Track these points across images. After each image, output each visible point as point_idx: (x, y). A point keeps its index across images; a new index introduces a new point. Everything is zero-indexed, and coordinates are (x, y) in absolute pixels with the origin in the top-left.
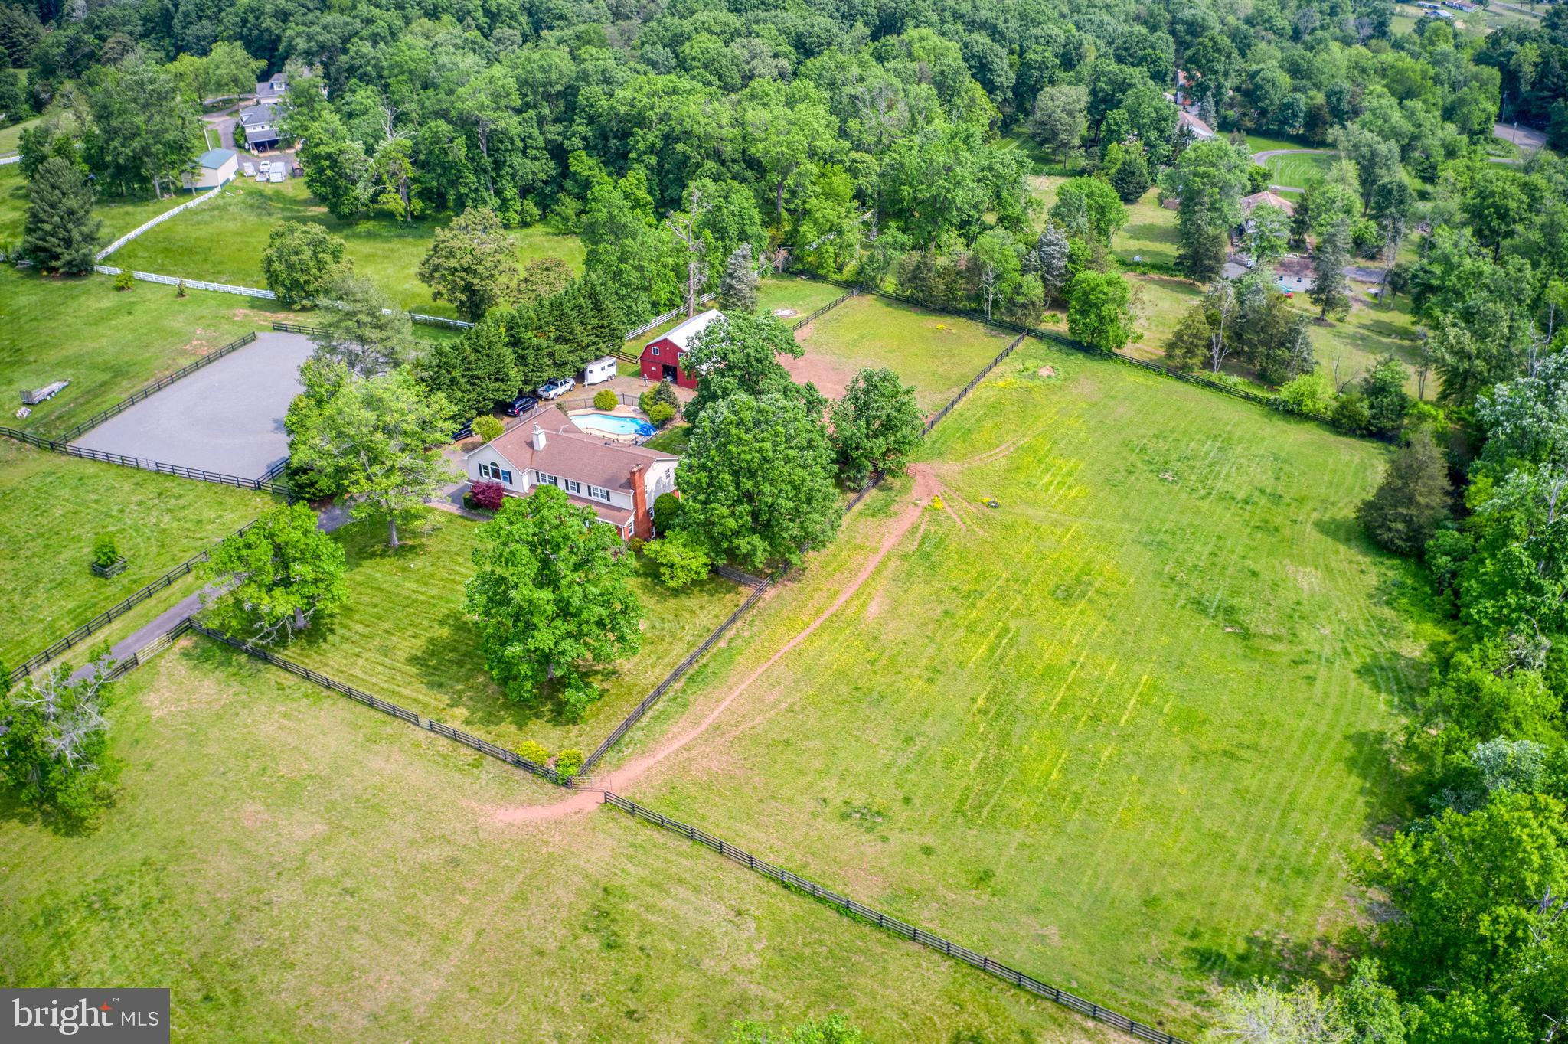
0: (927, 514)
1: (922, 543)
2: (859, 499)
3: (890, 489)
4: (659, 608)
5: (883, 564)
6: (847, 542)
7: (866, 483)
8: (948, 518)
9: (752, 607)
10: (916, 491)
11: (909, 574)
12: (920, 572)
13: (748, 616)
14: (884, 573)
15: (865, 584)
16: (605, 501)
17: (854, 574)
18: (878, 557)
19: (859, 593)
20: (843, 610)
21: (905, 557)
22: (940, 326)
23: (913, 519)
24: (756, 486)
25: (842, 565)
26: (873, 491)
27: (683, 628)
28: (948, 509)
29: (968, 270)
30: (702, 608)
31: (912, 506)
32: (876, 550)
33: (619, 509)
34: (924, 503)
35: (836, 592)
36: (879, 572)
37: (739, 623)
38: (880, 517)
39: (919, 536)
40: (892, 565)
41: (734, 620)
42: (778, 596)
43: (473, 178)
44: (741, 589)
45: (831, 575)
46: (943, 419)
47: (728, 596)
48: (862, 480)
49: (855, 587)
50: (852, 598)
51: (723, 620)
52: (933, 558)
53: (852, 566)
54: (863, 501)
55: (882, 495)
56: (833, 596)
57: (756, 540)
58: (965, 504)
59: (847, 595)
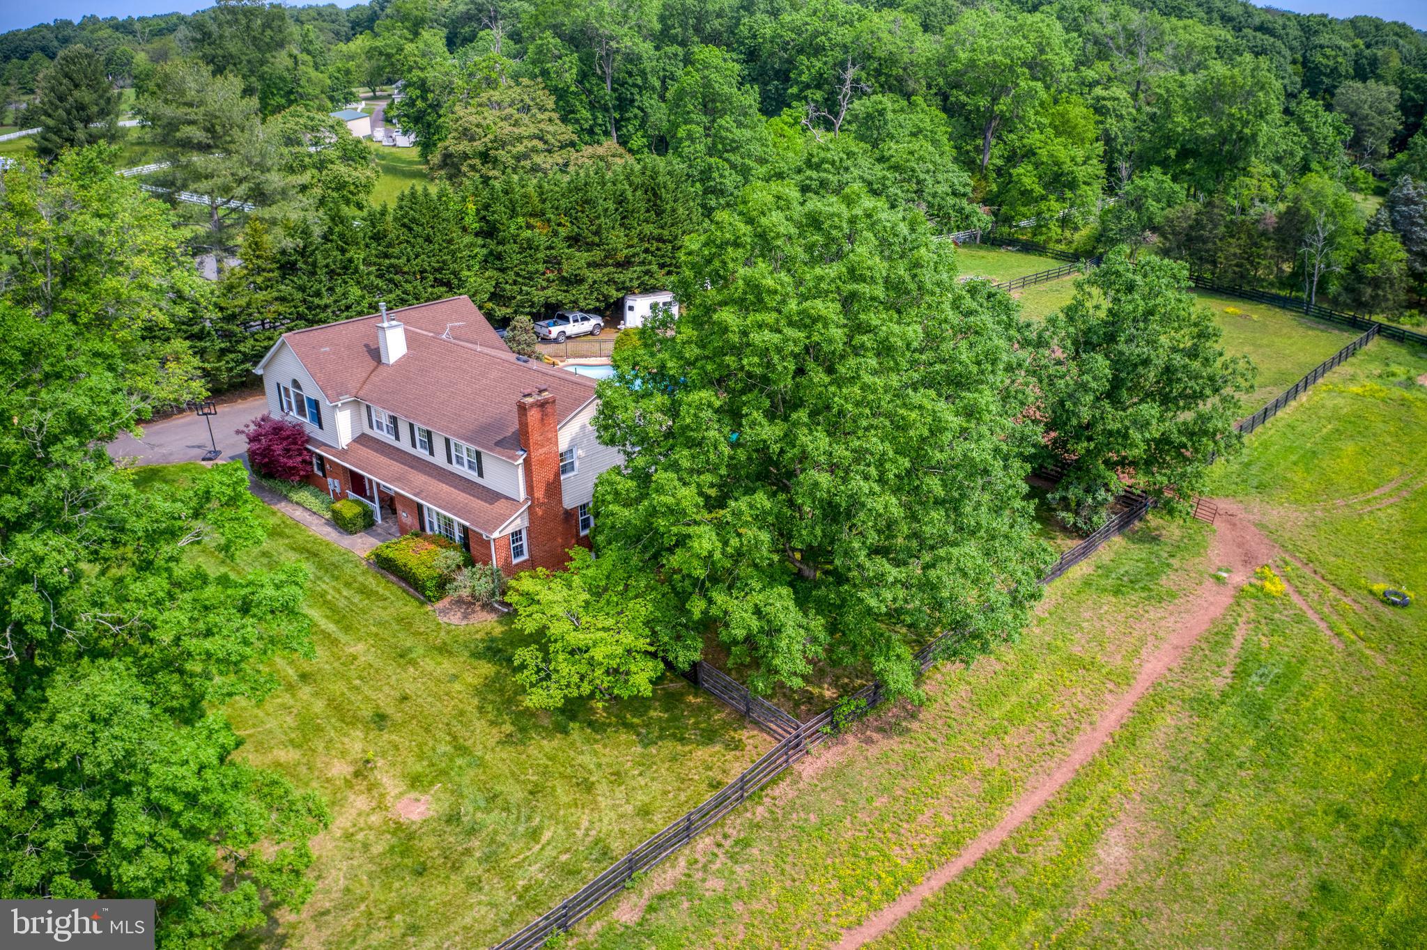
0: (1248, 605)
1: (1241, 672)
2: (1085, 552)
3: (1155, 539)
4: (501, 759)
5: (1142, 716)
6: (1050, 648)
7: (1103, 518)
8: (1299, 619)
9: (756, 798)
10: (1216, 552)
11: (1215, 755)
12: (1242, 753)
13: (734, 826)
14: (1146, 745)
15: (1092, 771)
16: (472, 475)
17: (1062, 735)
18: (1130, 697)
19: (1072, 797)
20: (1021, 841)
21: (1202, 705)
22: (1231, 310)
23: (1216, 612)
24: (789, 438)
25: (1032, 705)
26: (1117, 541)
27: (534, 834)
28: (1295, 599)
29: (1278, 230)
30: (618, 777)
31: (1209, 583)
32: (1124, 678)
33: (492, 496)
34: (1239, 578)
35: (1007, 785)
36: (1133, 740)
37: (704, 843)
38: (1134, 597)
39: (1232, 653)
40: (1166, 722)
41: (686, 832)
42: (838, 773)
43: (586, 113)
44: (743, 735)
45: (998, 732)
46: (1259, 429)
47: (702, 753)
48: (1095, 509)
49: (1062, 776)
50: (1050, 810)
51: (660, 824)
52: (1274, 716)
53: (1058, 712)
54: (1093, 558)
55: (1139, 552)
56: (995, 796)
57: (781, 601)
58: (1333, 593)
59: (1037, 799)
